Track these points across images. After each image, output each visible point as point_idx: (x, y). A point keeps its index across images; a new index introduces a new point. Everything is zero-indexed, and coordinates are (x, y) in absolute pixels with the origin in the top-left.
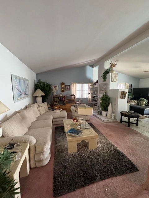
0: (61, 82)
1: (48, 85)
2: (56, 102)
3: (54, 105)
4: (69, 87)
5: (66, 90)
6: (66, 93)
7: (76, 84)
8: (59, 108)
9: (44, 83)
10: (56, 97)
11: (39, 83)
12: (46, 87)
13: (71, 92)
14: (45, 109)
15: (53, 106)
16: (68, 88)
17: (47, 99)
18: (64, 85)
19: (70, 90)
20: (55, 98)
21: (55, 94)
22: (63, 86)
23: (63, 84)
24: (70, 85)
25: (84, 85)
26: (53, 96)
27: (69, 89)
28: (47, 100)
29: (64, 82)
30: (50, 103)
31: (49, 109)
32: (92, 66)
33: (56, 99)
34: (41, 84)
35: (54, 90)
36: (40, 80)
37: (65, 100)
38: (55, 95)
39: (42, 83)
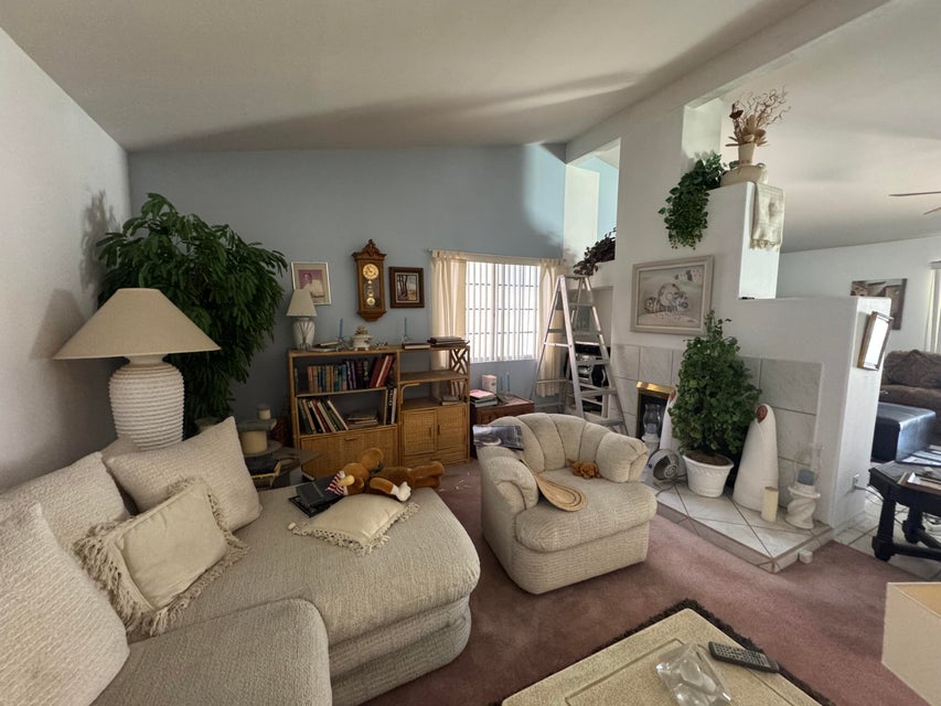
0: (360, 244)
1: (243, 260)
2: (323, 399)
3: (304, 428)
4: (412, 286)
5: (394, 305)
6: (392, 328)
7: (463, 262)
8: (377, 482)
9: (205, 239)
10: (322, 362)
11: (144, 233)
12: (230, 269)
13: (429, 323)
14: (217, 514)
15: (297, 435)
16: (405, 292)
17: (242, 376)
18: (380, 267)
19: (420, 304)
20: (312, 372)
21: (308, 333)
22: (371, 272)
23: (370, 253)
24: (420, 272)
25: (513, 270)
26: (295, 349)
27: (413, 298)
28: (235, 387)
29: (381, 246)
30: (266, 415)
31: (261, 486)
32: (563, 150)
33: (321, 378)
34: (178, 242)
35: (301, 305)
36: (157, 201)
37: (389, 381)
38: (310, 339)
39: (183, 227)
